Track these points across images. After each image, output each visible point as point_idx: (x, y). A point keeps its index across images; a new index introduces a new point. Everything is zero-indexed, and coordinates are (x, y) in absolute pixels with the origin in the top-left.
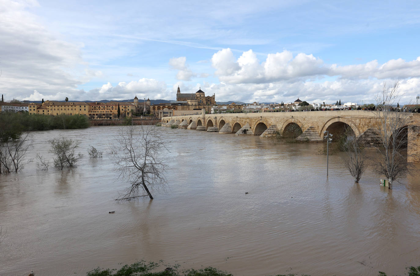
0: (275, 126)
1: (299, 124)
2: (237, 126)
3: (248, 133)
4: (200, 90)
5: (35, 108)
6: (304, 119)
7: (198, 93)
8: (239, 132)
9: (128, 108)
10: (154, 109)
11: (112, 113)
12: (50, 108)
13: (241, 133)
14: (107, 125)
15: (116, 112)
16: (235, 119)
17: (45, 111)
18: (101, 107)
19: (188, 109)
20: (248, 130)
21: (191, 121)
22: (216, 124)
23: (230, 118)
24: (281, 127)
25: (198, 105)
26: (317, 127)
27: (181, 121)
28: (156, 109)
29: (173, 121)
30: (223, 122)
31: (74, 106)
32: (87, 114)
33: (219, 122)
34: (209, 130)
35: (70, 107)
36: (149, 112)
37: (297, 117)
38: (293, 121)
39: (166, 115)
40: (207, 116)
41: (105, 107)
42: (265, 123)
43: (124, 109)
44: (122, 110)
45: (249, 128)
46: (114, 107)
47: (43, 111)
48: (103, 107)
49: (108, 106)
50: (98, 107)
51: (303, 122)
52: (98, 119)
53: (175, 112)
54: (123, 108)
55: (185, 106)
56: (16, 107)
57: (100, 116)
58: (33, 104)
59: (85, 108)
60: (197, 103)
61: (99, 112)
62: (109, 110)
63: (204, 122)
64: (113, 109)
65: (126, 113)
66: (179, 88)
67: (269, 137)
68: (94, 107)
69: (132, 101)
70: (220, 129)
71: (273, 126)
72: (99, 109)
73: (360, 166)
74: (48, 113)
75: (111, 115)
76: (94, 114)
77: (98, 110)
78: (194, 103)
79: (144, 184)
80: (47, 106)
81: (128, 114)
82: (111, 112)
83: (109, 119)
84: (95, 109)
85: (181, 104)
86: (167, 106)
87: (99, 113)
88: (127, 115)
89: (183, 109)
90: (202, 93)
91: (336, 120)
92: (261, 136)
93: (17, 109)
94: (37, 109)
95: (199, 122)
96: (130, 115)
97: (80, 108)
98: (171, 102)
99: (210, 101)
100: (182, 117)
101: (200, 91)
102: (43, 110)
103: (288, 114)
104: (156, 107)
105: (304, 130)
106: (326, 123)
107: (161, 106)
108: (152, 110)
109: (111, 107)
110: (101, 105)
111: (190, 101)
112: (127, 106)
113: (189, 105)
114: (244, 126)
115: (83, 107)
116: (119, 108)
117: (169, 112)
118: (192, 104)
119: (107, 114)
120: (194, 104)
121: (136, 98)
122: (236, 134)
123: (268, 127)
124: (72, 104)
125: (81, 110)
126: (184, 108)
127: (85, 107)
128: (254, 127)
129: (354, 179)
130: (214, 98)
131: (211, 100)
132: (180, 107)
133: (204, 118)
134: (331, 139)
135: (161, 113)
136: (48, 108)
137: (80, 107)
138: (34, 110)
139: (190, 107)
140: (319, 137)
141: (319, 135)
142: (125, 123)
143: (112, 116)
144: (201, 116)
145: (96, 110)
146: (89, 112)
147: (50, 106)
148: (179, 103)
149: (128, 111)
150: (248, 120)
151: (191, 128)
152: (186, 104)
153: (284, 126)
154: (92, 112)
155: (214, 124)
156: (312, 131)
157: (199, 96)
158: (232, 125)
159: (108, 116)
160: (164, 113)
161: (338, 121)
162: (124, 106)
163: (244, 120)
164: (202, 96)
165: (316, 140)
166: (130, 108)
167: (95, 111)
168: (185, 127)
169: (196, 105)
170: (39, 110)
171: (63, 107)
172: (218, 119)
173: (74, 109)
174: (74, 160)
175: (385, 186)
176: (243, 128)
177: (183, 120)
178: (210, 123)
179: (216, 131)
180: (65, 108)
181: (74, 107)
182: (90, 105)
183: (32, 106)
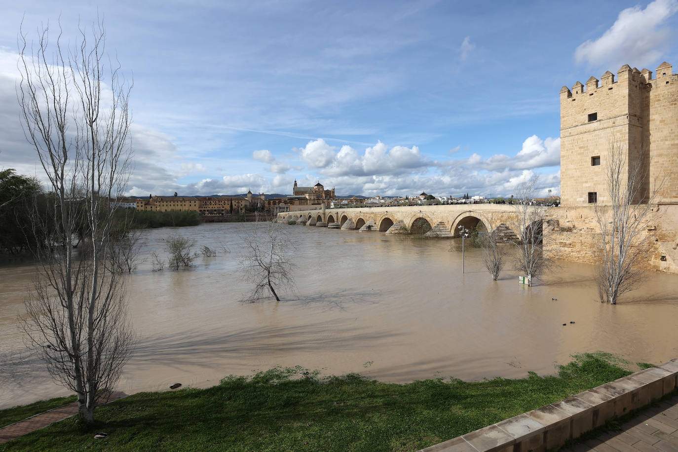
0: (402, 221)
1: (428, 219)
2: (361, 222)
3: (372, 229)
4: (319, 183)
5: (143, 204)
6: (433, 214)
7: (316, 187)
8: (363, 228)
9: (241, 203)
10: (269, 203)
11: (224, 209)
12: (158, 204)
13: (365, 229)
14: (219, 222)
15: (228, 207)
16: (358, 215)
17: (153, 207)
18: (212, 202)
19: (305, 204)
20: (372, 226)
21: (310, 217)
22: (338, 219)
23: (353, 213)
24: (408, 222)
25: (317, 200)
26: (447, 222)
27: (299, 217)
28: (272, 204)
29: (290, 217)
30: (345, 218)
31: (183, 202)
32: (198, 210)
33: (341, 217)
34: (330, 226)
35: (179, 203)
36: (263, 208)
37: (426, 212)
38: (421, 215)
39: (283, 210)
40: (327, 211)
41: (217, 202)
42: (391, 218)
43: (237, 205)
44: (235, 205)
45: (373, 224)
46: (226, 202)
47: (151, 207)
48: (215, 202)
50: (209, 202)
51: (432, 217)
52: (209, 215)
53: (292, 207)
54: (236, 203)
55: (303, 201)
56: (127, 203)
57: (211, 212)
58: (141, 200)
59: (195, 204)
60: (315, 197)
61: (210, 207)
62: (221, 206)
63: (324, 217)
64: (225, 205)
65: (239, 208)
66: (295, 181)
67: (396, 233)
68: (205, 202)
69: (245, 195)
70: (342, 225)
71: (400, 221)
72: (210, 205)
73: (498, 263)
74: (156, 209)
75: (223, 210)
76: (205, 210)
78: (312, 198)
79: (270, 285)
80: (155, 202)
81: (241, 209)
82: (223, 207)
83: (221, 215)
85: (299, 199)
86: (283, 201)
87: (211, 209)
88: (240, 211)
89: (300, 204)
90: (321, 187)
91: (468, 215)
92: (387, 232)
94: (145, 205)
95: (319, 218)
96: (243, 211)
97: (190, 204)
98: (288, 196)
99: (330, 195)
100: (300, 212)
101: (318, 185)
103: (415, 209)
104: (272, 202)
105: (433, 226)
106: (457, 218)
107: (277, 201)
108: (266, 205)
109: (223, 202)
110: (212, 200)
111: (308, 195)
112: (240, 201)
113: (307, 199)
114: (368, 222)
115: (193, 202)
116: (231, 203)
117: (285, 207)
118: (310, 199)
119: (219, 210)
121: (250, 192)
122: (360, 231)
123: (394, 223)
124: (181, 200)
125: (190, 205)
127: (195, 202)
128: (379, 223)
129: (492, 277)
130: (334, 192)
132: (297, 202)
133: (324, 214)
134: (467, 235)
135: (277, 208)
136: (156, 204)
137: (190, 202)
138: (142, 206)
139: (308, 201)
140: (449, 233)
141: (449, 230)
142: (238, 219)
143: (224, 212)
144: (321, 211)
146: (199, 208)
147: (158, 202)
148: (296, 198)
149: (242, 207)
150: (372, 215)
151: (311, 225)
152: (305, 199)
153: (412, 222)
154: (202, 208)
155: (335, 220)
156: (442, 226)
157: (317, 190)
158: (356, 221)
159: (219, 211)
160: (280, 208)
161: (469, 215)
162: (237, 201)
163: (368, 215)
164: (321, 190)
165: (446, 236)
166: (243, 203)
167: (206, 206)
168: (304, 223)
169: (314, 200)
171: (172, 202)
172: (339, 215)
173: (183, 205)
174: (189, 259)
175: (524, 283)
176: (367, 224)
177: (301, 216)
178: (331, 219)
179: (338, 227)
180: (174, 204)
182: (200, 201)
183: (140, 202)
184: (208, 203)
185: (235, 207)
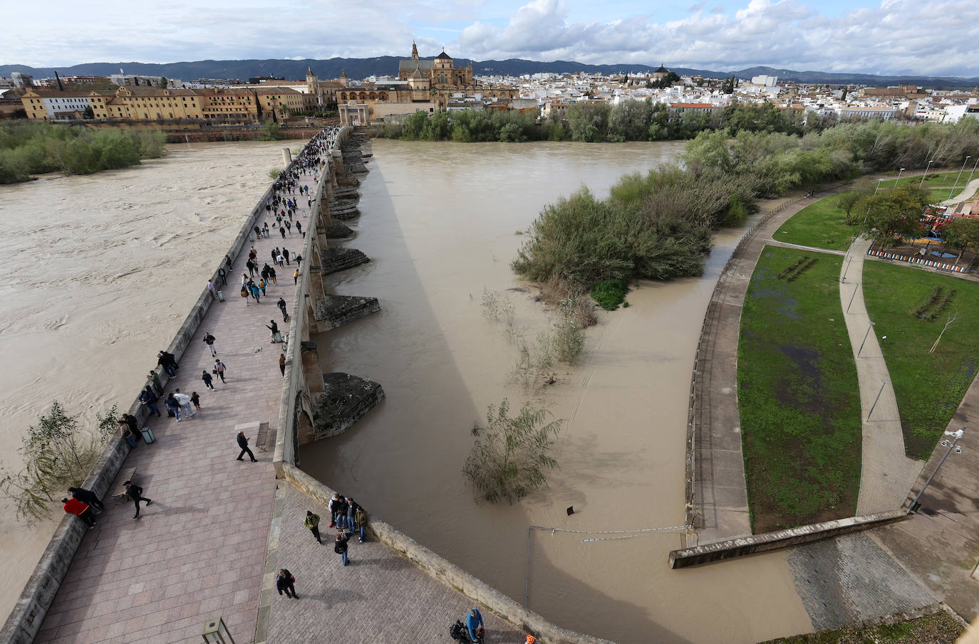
4: (443, 53)
5: (103, 103)
7: (438, 60)
9: (280, 100)
10: (344, 97)
11: (246, 112)
12: (128, 102)
14: (233, 140)
15: (253, 108)
17: (122, 107)
18: (225, 98)
28: (348, 97)
31: (172, 99)
32: (201, 116)
35: (165, 101)
39: (355, 114)
41: (234, 98)
43: (272, 104)
47: (119, 109)
48: (230, 98)
49: (239, 98)
50: (221, 98)
53: (376, 107)
54: (269, 101)
55: (404, 92)
56: (77, 99)
57: (223, 118)
58: (96, 94)
59: (193, 102)
60: (427, 85)
61: (223, 109)
62: (241, 106)
64: (249, 103)
65: (276, 111)
66: (415, 46)
68: (212, 98)
72: (224, 104)
74: (128, 112)
75: (246, 115)
76: (213, 116)
77: (222, 106)
78: (421, 86)
80: (123, 99)
82: (246, 109)
84: (216, 104)
85: (397, 87)
87: (225, 112)
88: (279, 115)
89: (400, 100)
90: (446, 61)
93: (82, 103)
94: (107, 104)
97: (184, 102)
99: (462, 77)
101: (443, 56)
102: (119, 107)
104: (348, 93)
107: (358, 93)
109: (245, 98)
110: (224, 95)
111: (412, 80)
112: (276, 97)
113: (411, 91)
115: (188, 99)
116: (258, 101)
117: (358, 108)
118: (418, 87)
119: (238, 115)
120: (420, 88)
124: (168, 94)
125: (186, 106)
126: (401, 96)
127: (192, 99)
131: (464, 75)
132: (392, 95)
135: (343, 111)
136: (124, 102)
137: (184, 99)
138: (102, 107)
139: (414, 93)
143: (247, 119)
145: (218, 106)
146: (203, 110)
147: (127, 99)
148: (392, 86)
149: (281, 108)
152: (407, 88)
154: (209, 110)
157: (440, 66)
159: (237, 118)
160: (349, 111)
162: (270, 97)
164: (446, 66)
167: (216, 107)
169: (425, 90)
170: (111, 106)
173: (173, 105)
181: (173, 102)
182: (203, 95)
183: (96, 99)
184: (219, 101)
185: (271, 108)
